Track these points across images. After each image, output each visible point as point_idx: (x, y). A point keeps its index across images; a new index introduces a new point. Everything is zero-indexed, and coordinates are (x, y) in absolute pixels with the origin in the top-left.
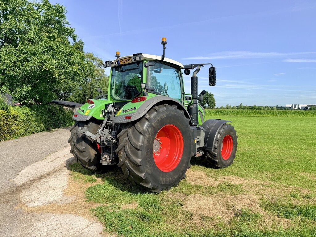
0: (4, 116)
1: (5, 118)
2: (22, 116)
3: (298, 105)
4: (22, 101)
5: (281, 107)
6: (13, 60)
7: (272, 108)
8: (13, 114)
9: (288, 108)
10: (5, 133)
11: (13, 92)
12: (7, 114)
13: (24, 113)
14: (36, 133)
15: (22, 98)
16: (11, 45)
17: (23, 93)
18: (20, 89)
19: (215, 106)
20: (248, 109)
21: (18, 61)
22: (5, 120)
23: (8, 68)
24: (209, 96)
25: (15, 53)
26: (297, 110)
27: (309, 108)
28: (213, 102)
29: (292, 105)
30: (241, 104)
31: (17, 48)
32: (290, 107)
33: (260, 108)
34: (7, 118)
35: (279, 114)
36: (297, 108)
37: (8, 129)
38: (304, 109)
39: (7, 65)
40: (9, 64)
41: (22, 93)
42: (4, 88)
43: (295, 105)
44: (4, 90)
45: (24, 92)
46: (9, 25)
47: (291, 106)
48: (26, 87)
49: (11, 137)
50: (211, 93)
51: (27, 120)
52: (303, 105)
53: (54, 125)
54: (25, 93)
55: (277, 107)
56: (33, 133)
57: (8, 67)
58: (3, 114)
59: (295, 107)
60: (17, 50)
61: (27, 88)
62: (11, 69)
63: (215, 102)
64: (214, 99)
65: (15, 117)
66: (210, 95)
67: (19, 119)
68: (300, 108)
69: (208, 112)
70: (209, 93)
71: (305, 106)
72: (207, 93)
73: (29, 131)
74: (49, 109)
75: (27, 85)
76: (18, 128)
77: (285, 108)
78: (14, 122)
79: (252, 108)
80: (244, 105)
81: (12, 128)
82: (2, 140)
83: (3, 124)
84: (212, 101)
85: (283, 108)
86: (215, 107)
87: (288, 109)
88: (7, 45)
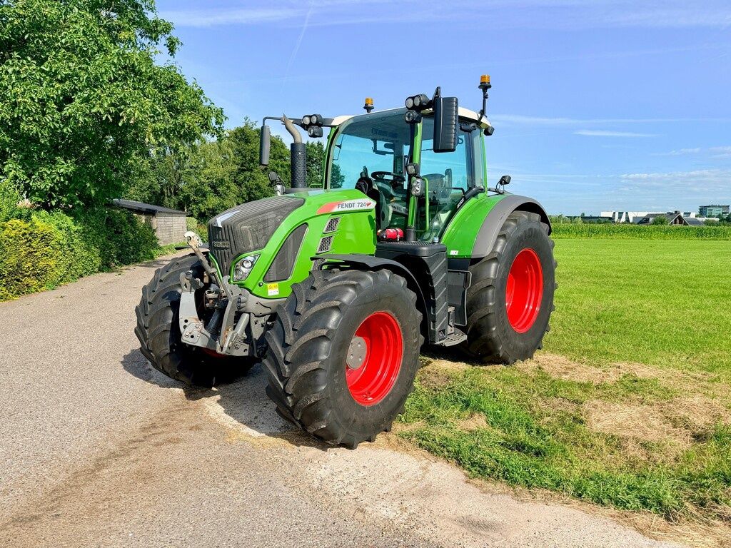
0: (25, 234)
1: (27, 238)
2: (60, 236)
3: (627, 213)
4: (54, 199)
5: (591, 217)
6: (36, 95)
7: (572, 219)
8: (41, 229)
9: (607, 220)
10: (29, 276)
11: (34, 177)
12: (31, 229)
13: (61, 229)
14: (86, 277)
15: (55, 192)
16: (29, 58)
17: (58, 178)
18: (49, 170)
21: (48, 101)
22: (28, 244)
23: (26, 117)
25: (40, 80)
26: (623, 223)
27: (651, 219)
29: (614, 213)
31: (42, 67)
32: (610, 218)
34: (30, 240)
35: (593, 232)
36: (623, 219)
37: (33, 266)
38: (641, 223)
39: (24, 108)
40: (28, 107)
41: (54, 178)
42: (10, 165)
43: (619, 213)
44: (11, 171)
45: (60, 176)
46: (25, 9)
47: (611, 216)
48: (63, 164)
49: (41, 286)
51: (69, 246)
52: (636, 213)
53: (119, 256)
54: (62, 177)
55: (583, 217)
56: (81, 276)
57: (26, 113)
58: (24, 231)
59: (620, 218)
60: (43, 71)
61: (65, 167)
62: (34, 120)
65: (45, 238)
67: (53, 242)
68: (631, 220)
71: (643, 214)
73: (73, 272)
74: (108, 220)
75: (65, 160)
76: (52, 263)
77: (599, 220)
78: (45, 249)
81: (41, 264)
82: (23, 293)
83: (23, 254)
85: (595, 221)
87: (605, 222)
88: (19, 59)
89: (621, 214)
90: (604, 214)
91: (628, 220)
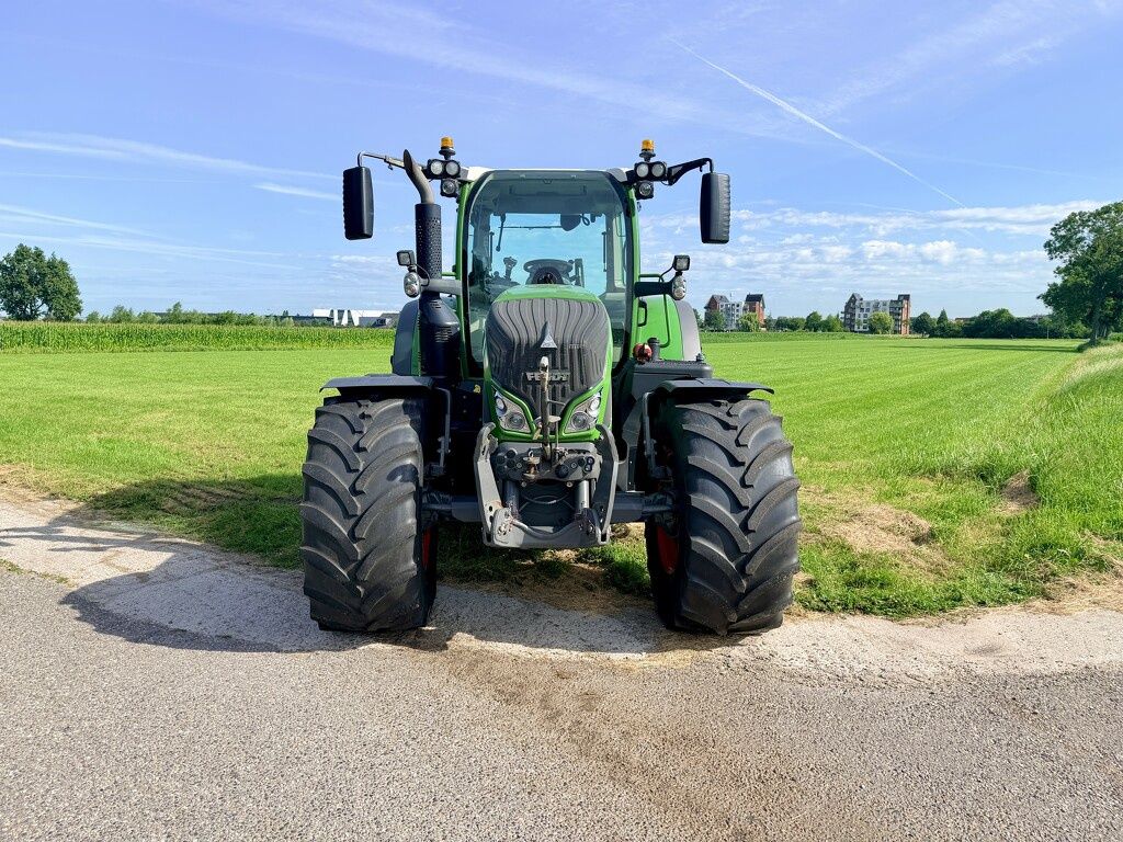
3: (349, 312)
9: (325, 321)
19: (79, 310)
20: (203, 323)
24: (47, 270)
26: (345, 326)
27: (388, 320)
28: (71, 294)
29: (332, 311)
30: (177, 305)
32: (328, 319)
33: (249, 321)
36: (345, 321)
38: (374, 326)
43: (339, 311)
47: (328, 316)
50: (59, 259)
52: (364, 312)
59: (340, 318)
63: (79, 297)
64: (72, 281)
66: (52, 265)
68: (356, 323)
69: (85, 338)
70: (47, 256)
71: (377, 314)
72: (39, 254)
77: (313, 321)
79: (220, 320)
80: (186, 308)
84: (66, 290)
86: (83, 316)
87: (321, 324)
89: (341, 312)
90: (318, 313)
91: (351, 320)
